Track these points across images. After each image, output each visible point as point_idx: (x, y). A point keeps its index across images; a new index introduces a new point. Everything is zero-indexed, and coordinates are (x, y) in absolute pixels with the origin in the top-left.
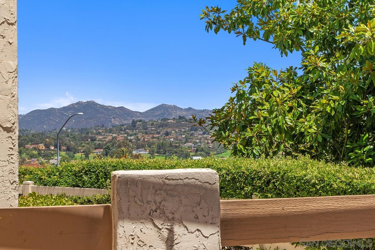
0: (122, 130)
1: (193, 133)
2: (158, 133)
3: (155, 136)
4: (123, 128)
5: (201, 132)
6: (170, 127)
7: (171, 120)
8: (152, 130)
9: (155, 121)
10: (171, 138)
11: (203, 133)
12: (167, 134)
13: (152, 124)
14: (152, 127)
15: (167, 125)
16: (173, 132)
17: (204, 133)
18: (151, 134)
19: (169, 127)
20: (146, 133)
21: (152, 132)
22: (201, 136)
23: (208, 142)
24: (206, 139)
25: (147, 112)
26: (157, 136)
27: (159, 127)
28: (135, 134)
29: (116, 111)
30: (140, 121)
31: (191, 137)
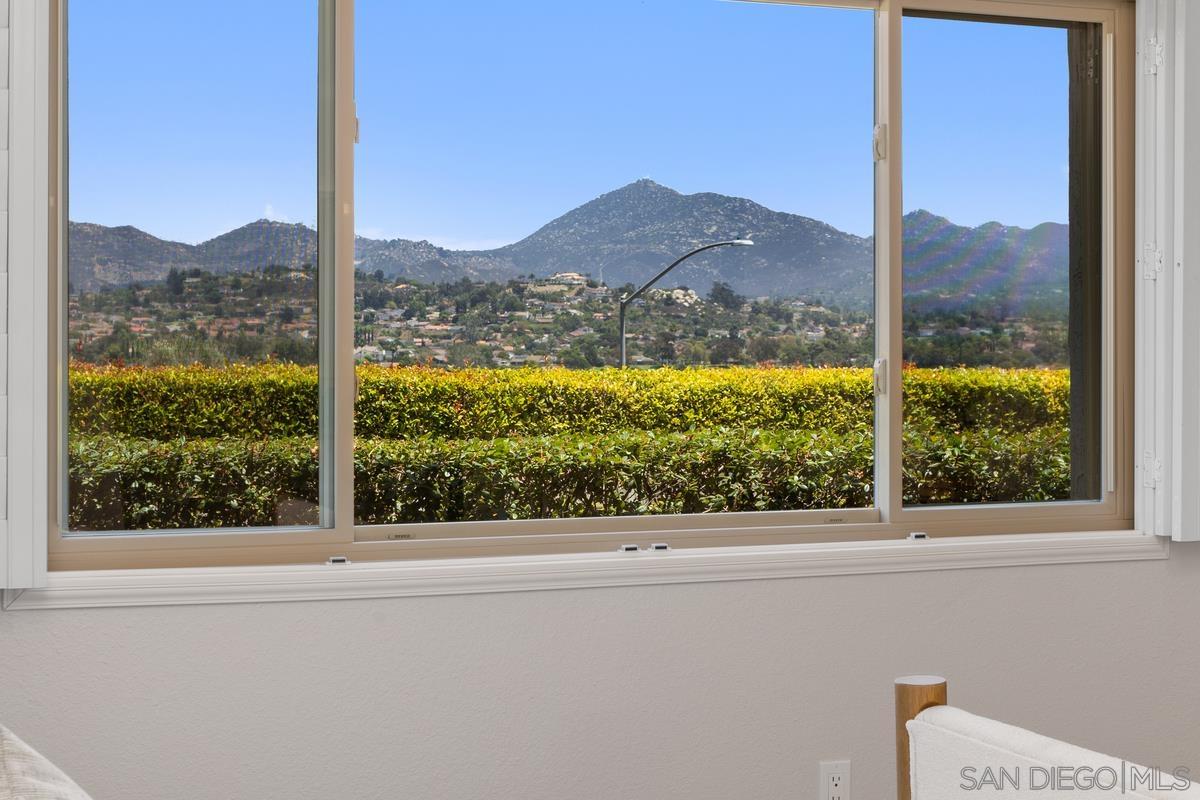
0: (136, 303)
1: (372, 315)
2: (259, 313)
3: (250, 322)
4: (141, 295)
5: (398, 313)
6: (295, 294)
7: (297, 270)
8: (237, 304)
9: (245, 276)
10: (302, 329)
11: (404, 315)
12: (288, 316)
13: (236, 285)
14: (235, 295)
15: (285, 288)
16: (307, 310)
17: (408, 316)
18: (234, 315)
19: (291, 295)
20: (219, 313)
21: (239, 310)
22: (398, 324)
23: (423, 343)
24: (416, 333)
25: (208, 245)
26: (257, 321)
27: (260, 293)
28: (183, 316)
29: (110, 239)
30: (196, 273)
31: (368, 327)
